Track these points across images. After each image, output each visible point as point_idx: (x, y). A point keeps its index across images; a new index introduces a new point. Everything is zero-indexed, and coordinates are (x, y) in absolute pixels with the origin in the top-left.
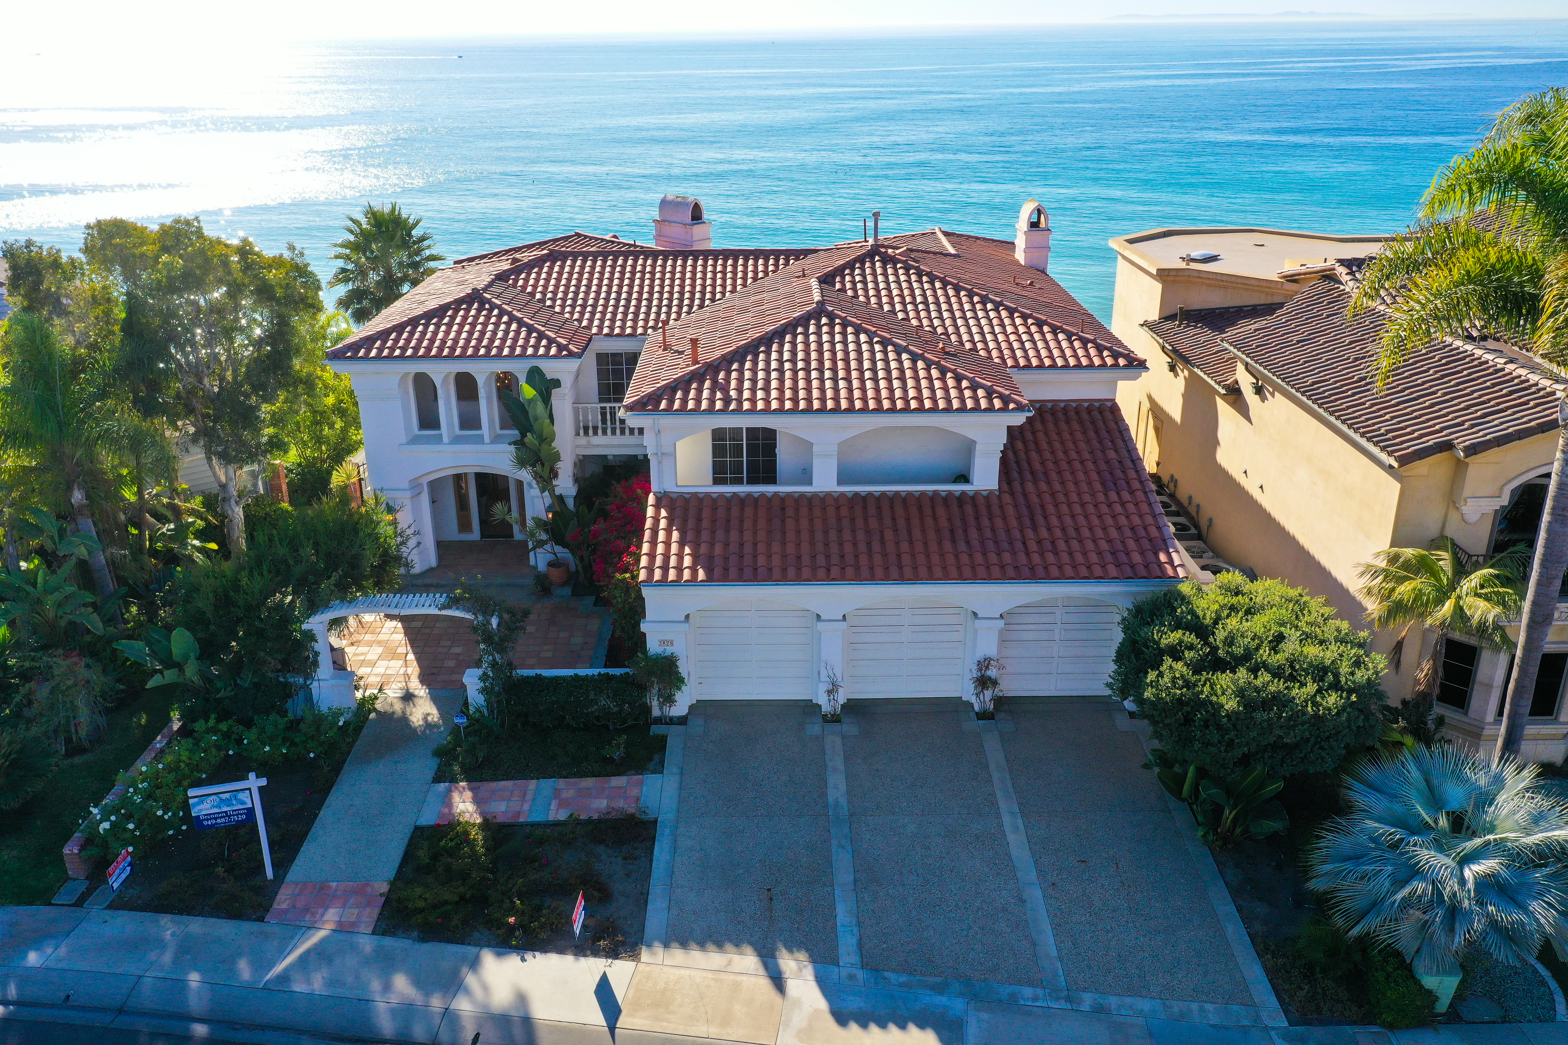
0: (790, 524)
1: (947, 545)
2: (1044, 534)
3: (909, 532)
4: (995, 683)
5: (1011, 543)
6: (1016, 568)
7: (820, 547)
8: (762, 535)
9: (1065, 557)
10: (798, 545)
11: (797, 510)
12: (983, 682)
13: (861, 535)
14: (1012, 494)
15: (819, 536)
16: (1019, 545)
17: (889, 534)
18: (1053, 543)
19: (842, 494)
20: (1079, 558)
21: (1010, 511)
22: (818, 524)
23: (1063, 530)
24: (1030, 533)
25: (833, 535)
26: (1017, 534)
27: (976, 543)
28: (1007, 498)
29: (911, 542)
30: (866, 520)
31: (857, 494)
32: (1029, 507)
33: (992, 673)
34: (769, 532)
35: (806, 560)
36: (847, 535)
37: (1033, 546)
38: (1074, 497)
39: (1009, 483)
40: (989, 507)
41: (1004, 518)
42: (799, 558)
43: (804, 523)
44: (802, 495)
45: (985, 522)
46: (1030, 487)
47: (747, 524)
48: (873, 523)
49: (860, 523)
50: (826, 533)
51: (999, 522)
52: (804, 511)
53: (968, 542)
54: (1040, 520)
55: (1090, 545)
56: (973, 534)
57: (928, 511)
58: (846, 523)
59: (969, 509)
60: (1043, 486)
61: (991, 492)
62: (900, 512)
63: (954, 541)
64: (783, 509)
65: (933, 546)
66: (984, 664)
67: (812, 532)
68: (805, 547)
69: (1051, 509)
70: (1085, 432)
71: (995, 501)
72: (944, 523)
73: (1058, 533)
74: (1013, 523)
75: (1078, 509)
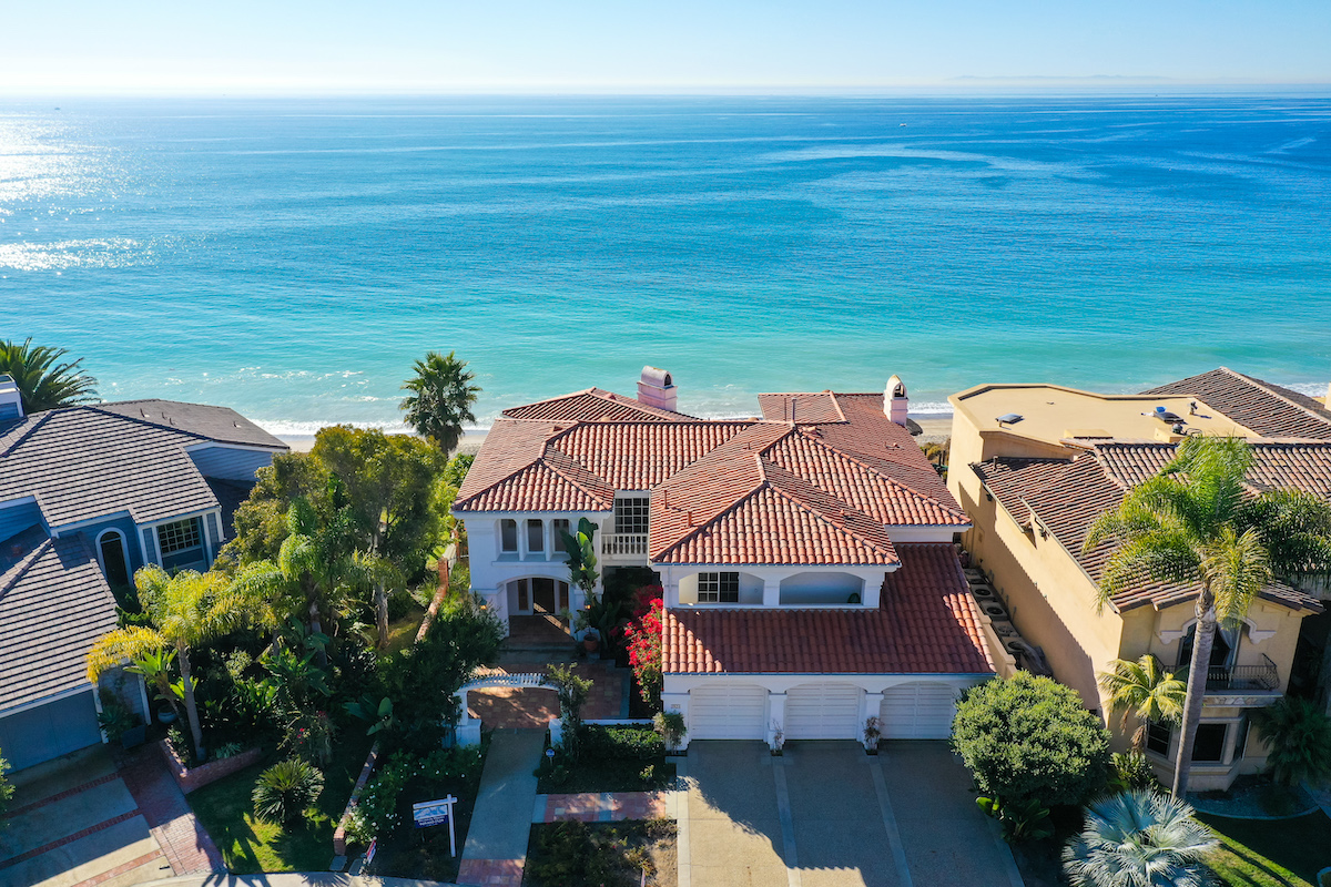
0: (751, 632)
1: (848, 647)
2: (908, 641)
3: (825, 638)
4: (878, 733)
5: (887, 647)
6: (891, 664)
7: (771, 648)
8: (734, 640)
9: (921, 658)
10: (757, 647)
11: (755, 621)
12: (871, 732)
13: (795, 641)
14: (888, 612)
15: (770, 640)
16: (893, 648)
17: (812, 640)
18: (914, 647)
19: (782, 610)
20: (930, 658)
21: (887, 624)
22: (769, 632)
23: (920, 637)
24: (899, 640)
25: (778, 641)
26: (891, 641)
27: (866, 647)
28: (885, 615)
29: (826, 645)
30: (798, 629)
31: (791, 611)
32: (898, 621)
33: (876, 726)
34: (739, 637)
35: (763, 658)
36: (787, 640)
37: (901, 649)
38: (926, 615)
39: (886, 604)
40: (873, 621)
41: (883, 629)
42: (758, 656)
43: (760, 631)
44: (758, 611)
45: (871, 632)
46: (899, 606)
47: (725, 631)
48: (803, 632)
49: (794, 632)
50: (774, 638)
51: (880, 632)
52: (759, 623)
53: (861, 646)
54: (905, 629)
55: (936, 649)
56: (864, 640)
57: (836, 623)
58: (786, 632)
59: (861, 622)
60: (907, 606)
61: (875, 610)
62: (818, 624)
63: (852, 645)
64: (746, 621)
65: (840, 649)
66: (871, 721)
67: (765, 638)
68: (761, 648)
69: (912, 623)
70: (932, 566)
71: (877, 616)
72: (846, 632)
73: (916, 640)
74: (889, 632)
75: (928, 623)
